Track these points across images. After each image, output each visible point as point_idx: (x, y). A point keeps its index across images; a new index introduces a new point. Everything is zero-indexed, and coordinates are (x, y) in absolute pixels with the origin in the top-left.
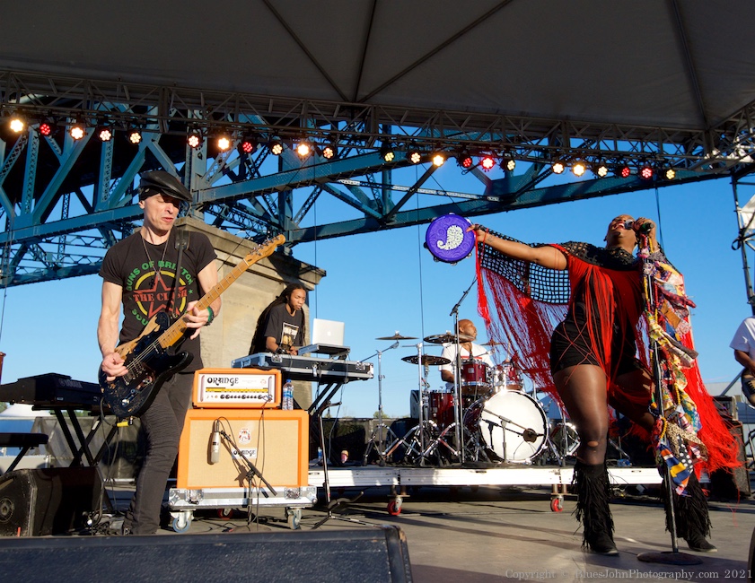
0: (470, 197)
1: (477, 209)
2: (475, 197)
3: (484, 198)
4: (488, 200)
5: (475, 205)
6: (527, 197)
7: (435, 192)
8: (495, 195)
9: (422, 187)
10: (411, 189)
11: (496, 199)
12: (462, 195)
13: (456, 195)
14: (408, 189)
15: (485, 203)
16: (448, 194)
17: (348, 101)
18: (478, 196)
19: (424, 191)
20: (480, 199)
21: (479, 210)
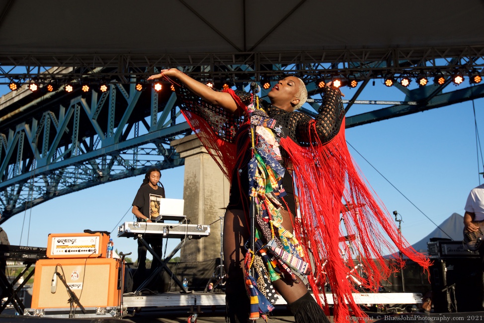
0: (393, 103)
1: (400, 111)
2: (399, 103)
3: (405, 103)
4: (409, 105)
5: (399, 109)
6: (436, 100)
7: (368, 102)
8: (413, 101)
9: (357, 99)
10: (350, 101)
11: (414, 103)
12: (387, 103)
13: (383, 103)
14: (348, 101)
15: (407, 106)
16: (377, 103)
17: (241, 51)
18: (401, 102)
19: (359, 102)
20: (402, 104)
21: (402, 112)
